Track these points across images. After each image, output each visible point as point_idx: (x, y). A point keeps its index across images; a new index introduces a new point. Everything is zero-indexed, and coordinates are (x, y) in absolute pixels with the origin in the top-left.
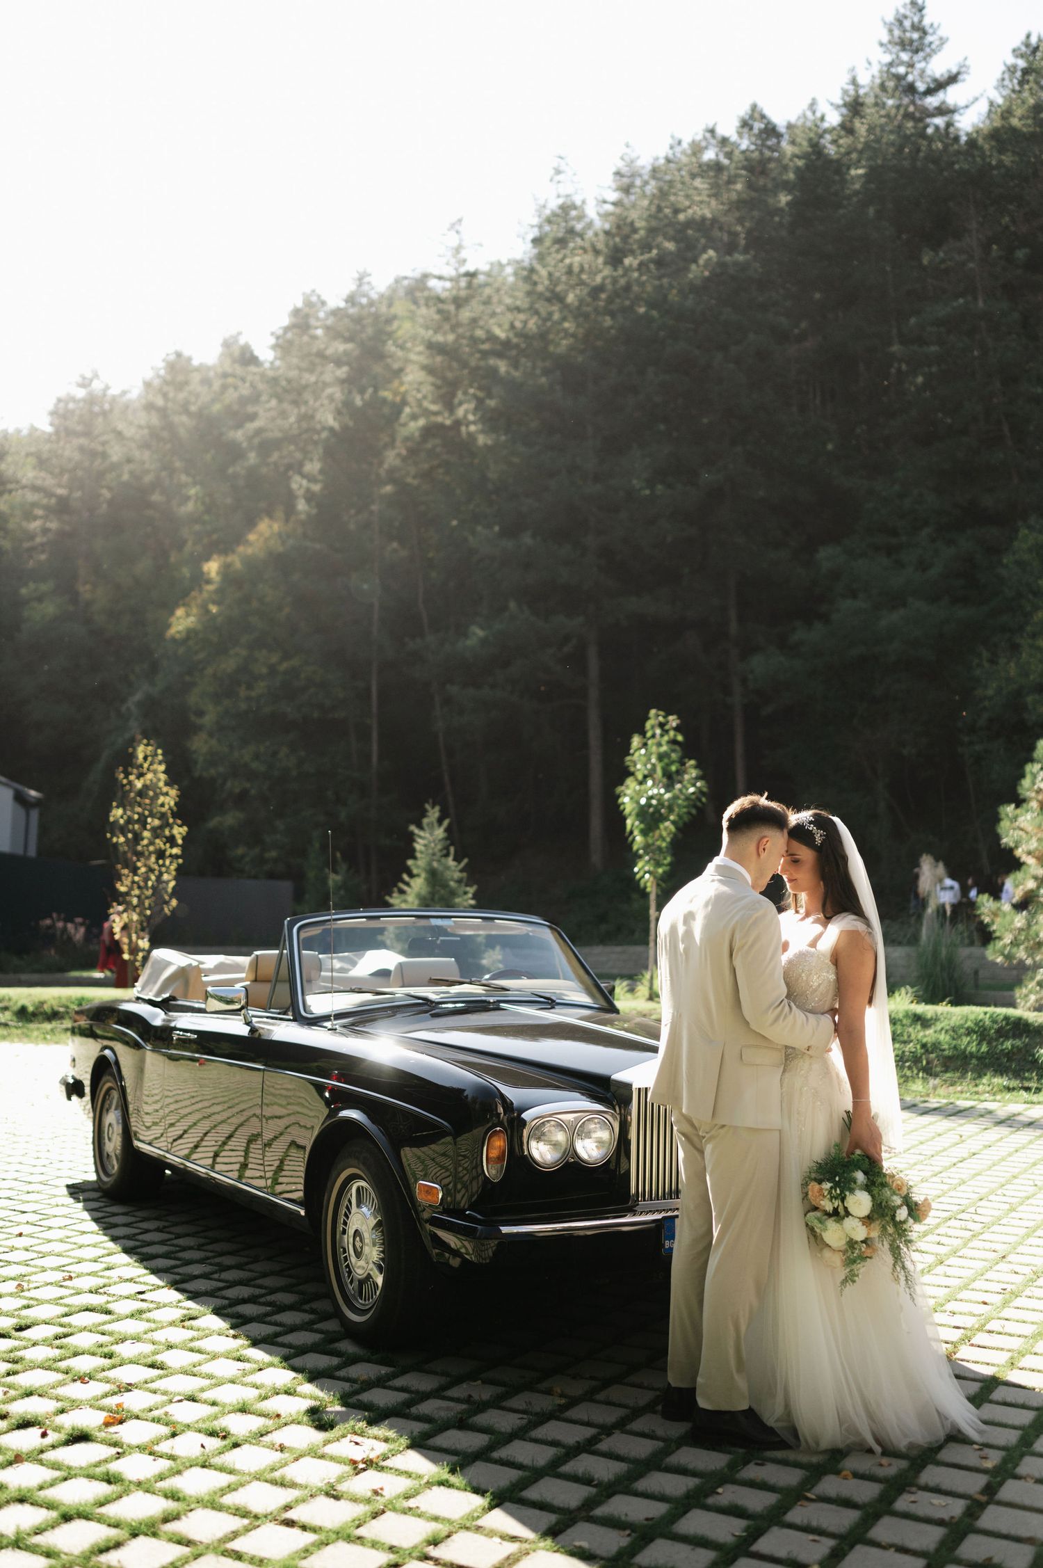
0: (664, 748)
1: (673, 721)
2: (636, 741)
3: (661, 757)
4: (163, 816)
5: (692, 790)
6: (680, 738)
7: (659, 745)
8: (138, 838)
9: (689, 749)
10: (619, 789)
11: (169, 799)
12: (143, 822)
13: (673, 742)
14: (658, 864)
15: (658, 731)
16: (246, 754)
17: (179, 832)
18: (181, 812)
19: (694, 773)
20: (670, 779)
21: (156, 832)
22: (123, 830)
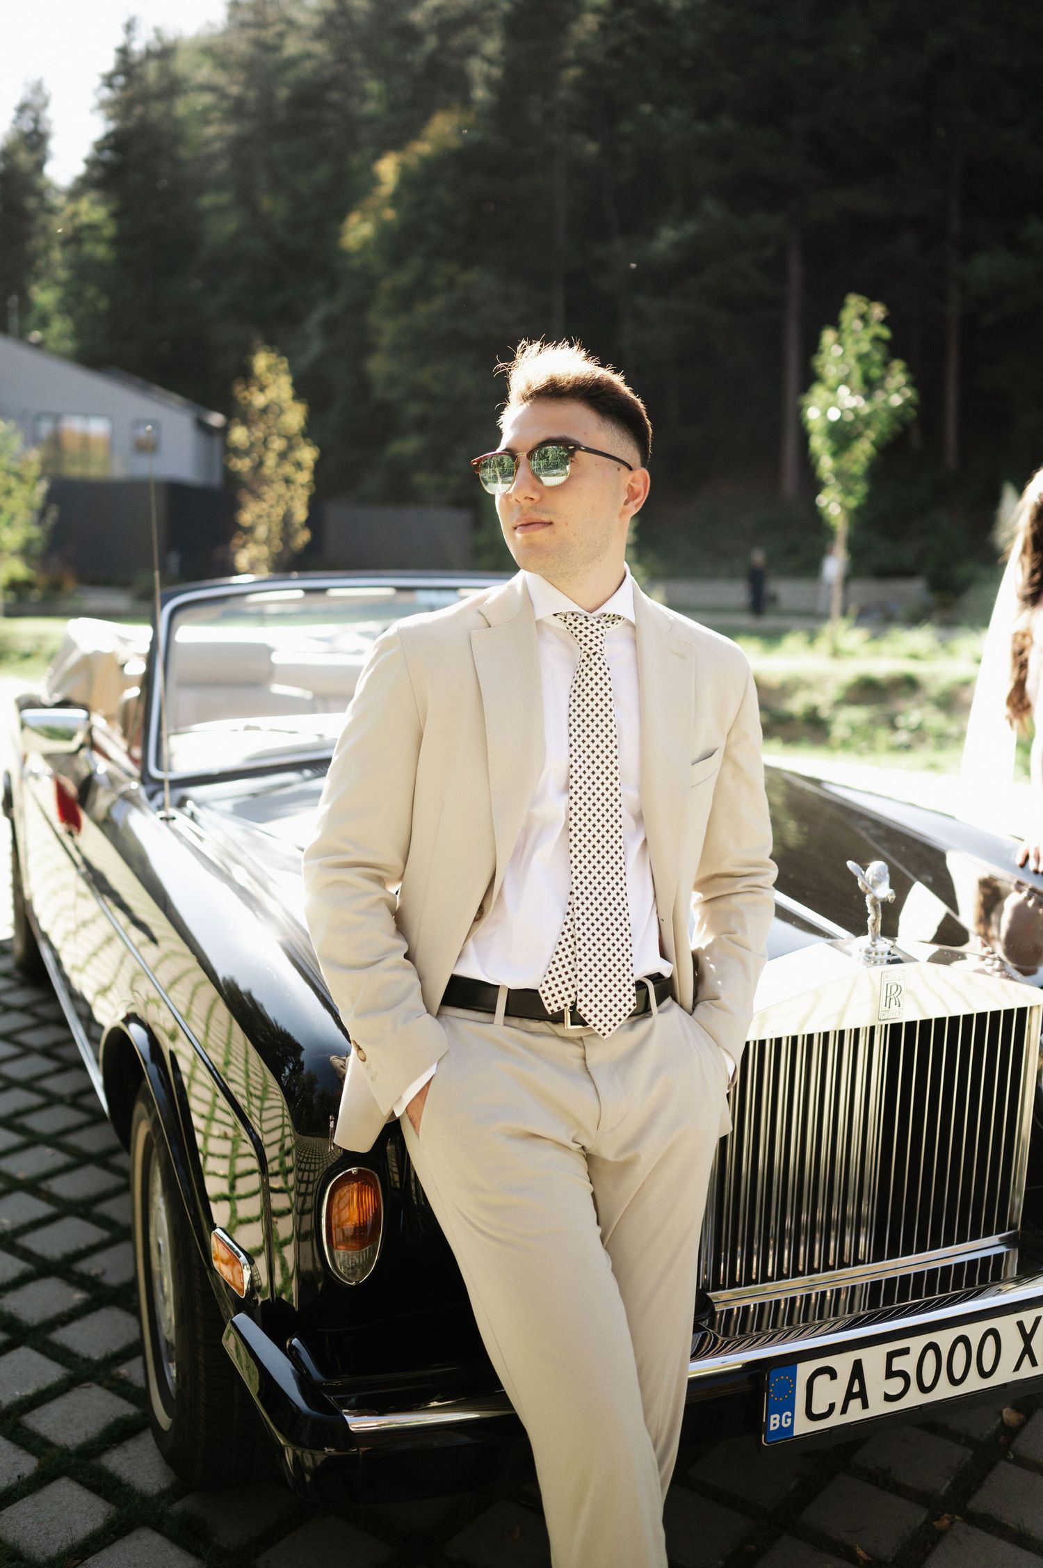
0: (865, 347)
1: (878, 311)
2: (828, 336)
3: (861, 358)
4: (289, 438)
5: (896, 400)
6: (886, 333)
7: (857, 341)
8: (260, 464)
9: (894, 349)
10: (807, 400)
11: (295, 417)
12: (265, 442)
13: (877, 339)
14: (848, 492)
15: (858, 324)
16: (425, 375)
17: (308, 454)
18: (310, 432)
19: (898, 376)
20: (870, 386)
21: (283, 456)
22: (246, 453)
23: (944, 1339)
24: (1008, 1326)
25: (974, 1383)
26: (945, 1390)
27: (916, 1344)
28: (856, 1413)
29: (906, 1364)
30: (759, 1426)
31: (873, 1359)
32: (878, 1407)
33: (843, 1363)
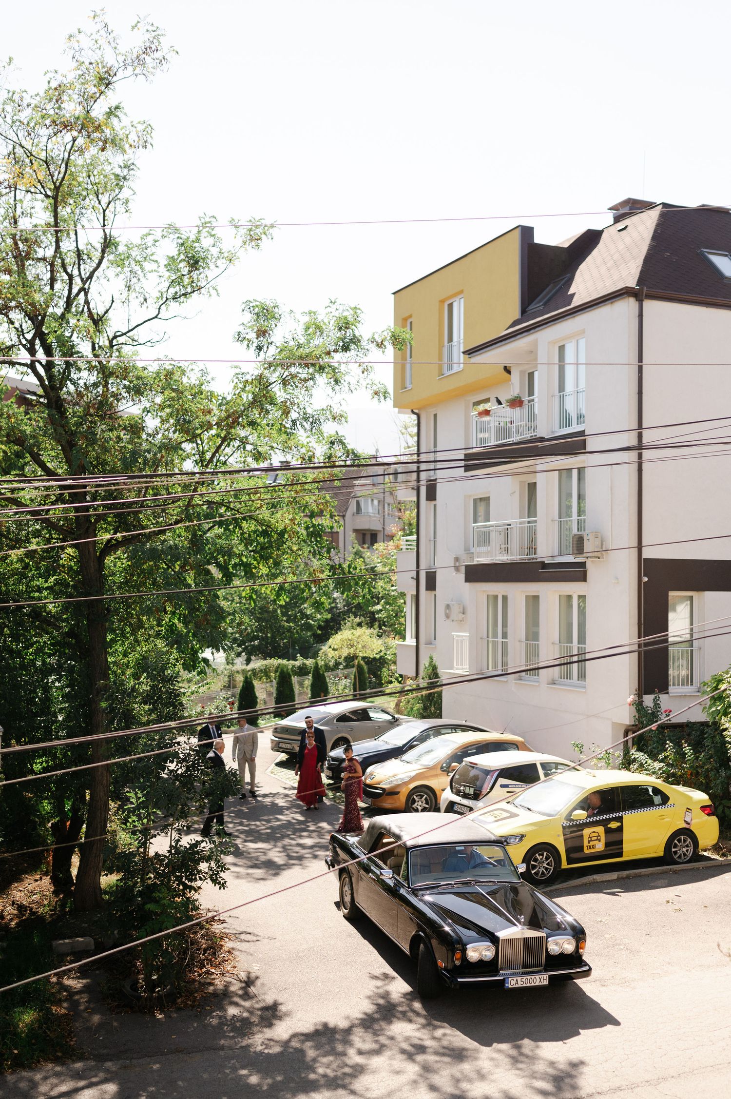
23: (529, 978)
24: (537, 977)
25: (533, 984)
26: (529, 985)
27: (525, 978)
28: (517, 986)
29: (523, 980)
30: (504, 985)
31: (519, 979)
32: (520, 986)
33: (515, 979)
